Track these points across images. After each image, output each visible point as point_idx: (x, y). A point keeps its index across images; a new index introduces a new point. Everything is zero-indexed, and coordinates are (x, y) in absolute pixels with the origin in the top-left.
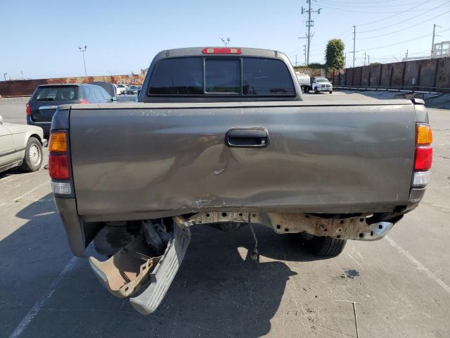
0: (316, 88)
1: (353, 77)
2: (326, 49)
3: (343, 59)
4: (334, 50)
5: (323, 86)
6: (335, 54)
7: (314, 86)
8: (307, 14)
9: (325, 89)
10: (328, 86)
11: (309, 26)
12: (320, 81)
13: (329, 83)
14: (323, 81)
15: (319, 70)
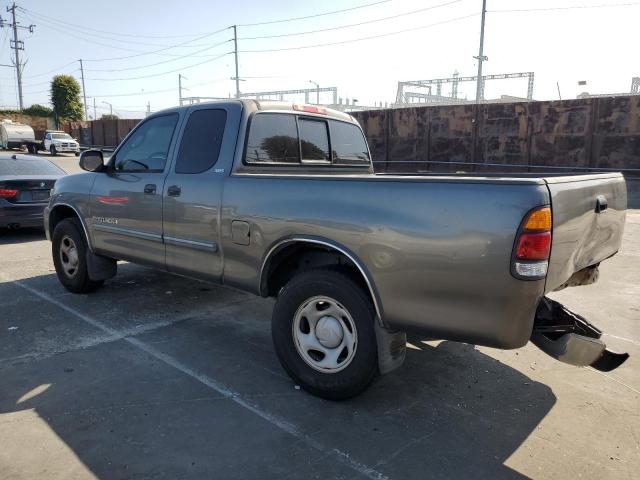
0: (53, 147)
1: (104, 134)
2: (50, 88)
3: (81, 106)
4: (64, 92)
5: (65, 145)
6: (68, 98)
7: (48, 144)
8: (11, 29)
9: (69, 148)
10: (72, 145)
11: (17, 49)
12: (59, 137)
13: (73, 141)
14: (64, 137)
15: (42, 119)
